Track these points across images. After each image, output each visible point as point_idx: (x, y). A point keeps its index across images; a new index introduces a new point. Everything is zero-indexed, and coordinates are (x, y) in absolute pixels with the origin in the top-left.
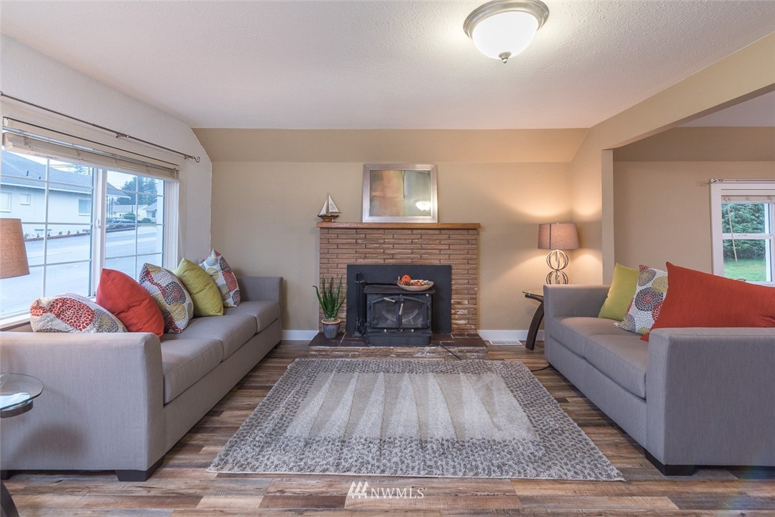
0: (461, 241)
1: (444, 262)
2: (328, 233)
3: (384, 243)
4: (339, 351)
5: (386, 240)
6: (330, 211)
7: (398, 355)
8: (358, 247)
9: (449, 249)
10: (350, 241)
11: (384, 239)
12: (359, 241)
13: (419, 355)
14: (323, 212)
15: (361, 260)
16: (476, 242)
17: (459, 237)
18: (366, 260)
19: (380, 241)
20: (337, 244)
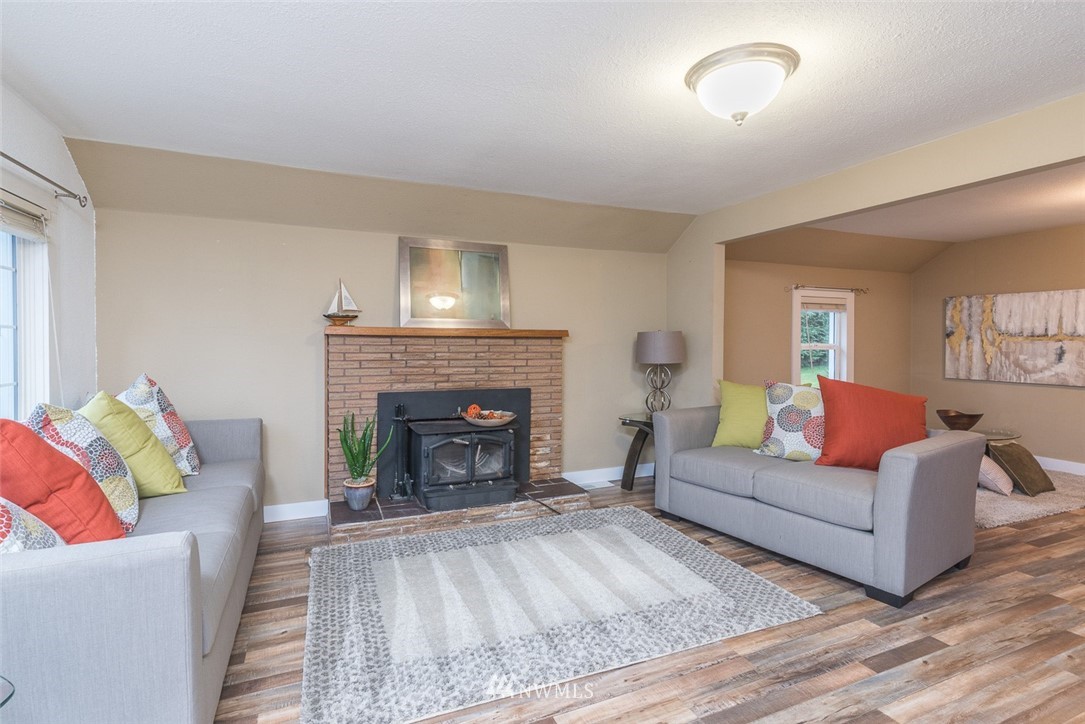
0: (542, 355)
1: (520, 385)
2: (344, 344)
3: (435, 359)
4: (385, 526)
5: (438, 355)
6: (345, 308)
7: (474, 520)
8: (394, 365)
9: (527, 365)
10: (380, 355)
11: (435, 353)
12: (397, 356)
13: (502, 515)
14: (333, 309)
15: (400, 385)
16: (558, 356)
17: (539, 349)
18: (407, 385)
19: (429, 355)
20: (360, 362)
